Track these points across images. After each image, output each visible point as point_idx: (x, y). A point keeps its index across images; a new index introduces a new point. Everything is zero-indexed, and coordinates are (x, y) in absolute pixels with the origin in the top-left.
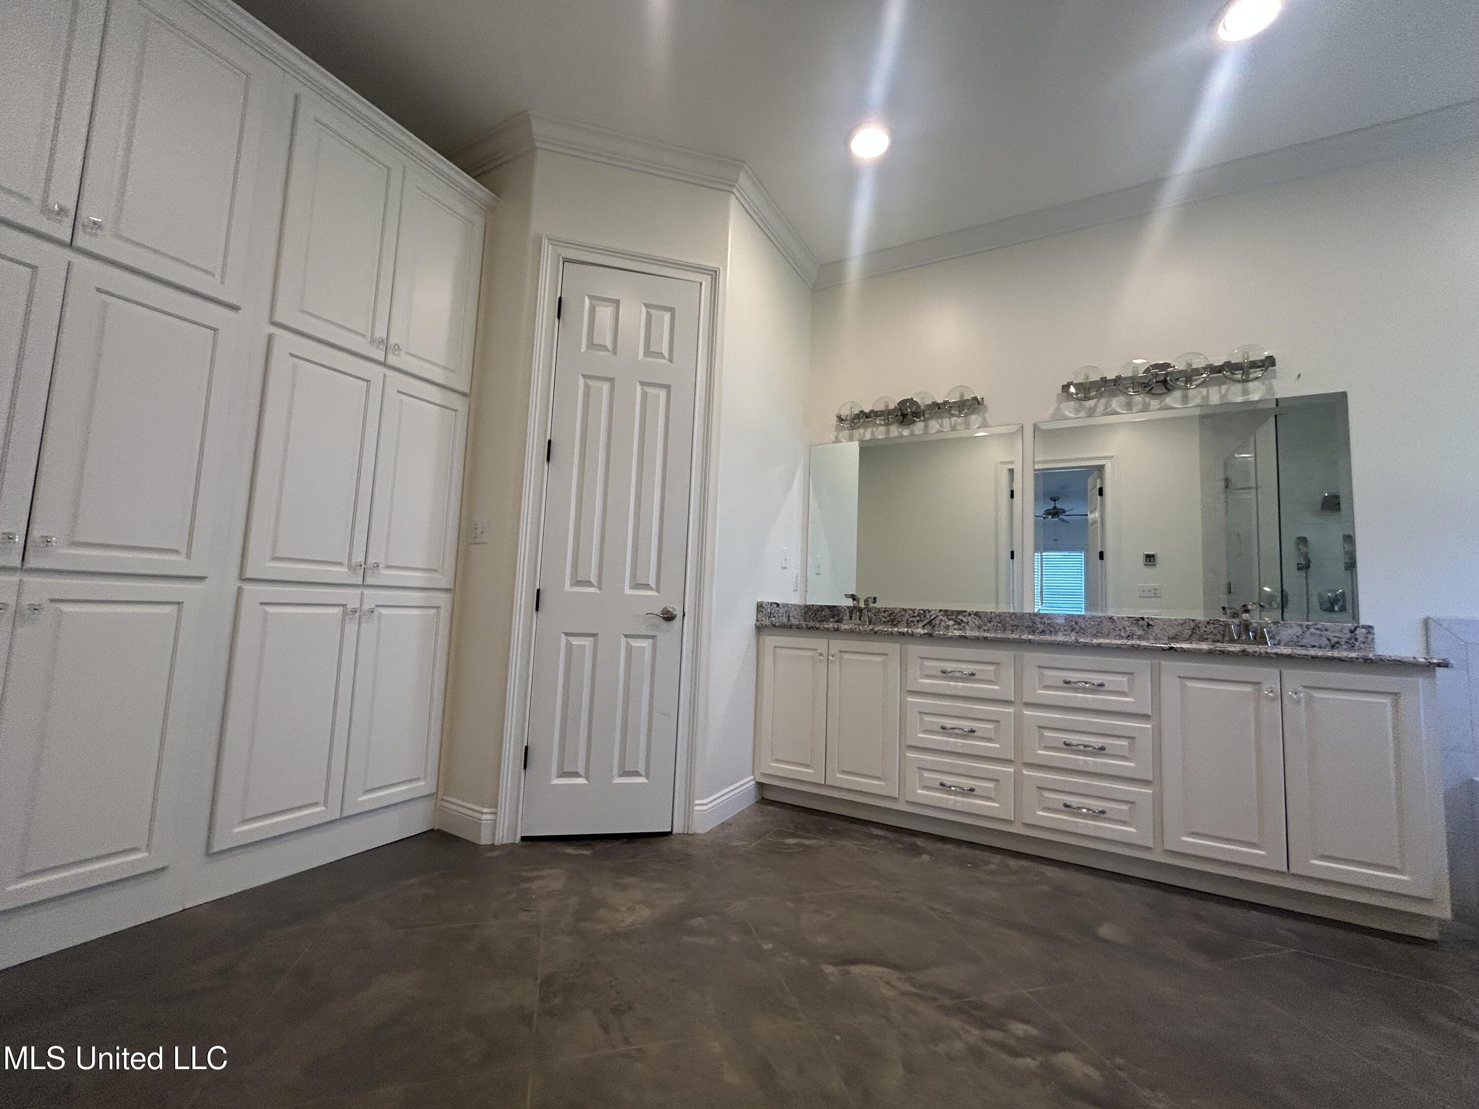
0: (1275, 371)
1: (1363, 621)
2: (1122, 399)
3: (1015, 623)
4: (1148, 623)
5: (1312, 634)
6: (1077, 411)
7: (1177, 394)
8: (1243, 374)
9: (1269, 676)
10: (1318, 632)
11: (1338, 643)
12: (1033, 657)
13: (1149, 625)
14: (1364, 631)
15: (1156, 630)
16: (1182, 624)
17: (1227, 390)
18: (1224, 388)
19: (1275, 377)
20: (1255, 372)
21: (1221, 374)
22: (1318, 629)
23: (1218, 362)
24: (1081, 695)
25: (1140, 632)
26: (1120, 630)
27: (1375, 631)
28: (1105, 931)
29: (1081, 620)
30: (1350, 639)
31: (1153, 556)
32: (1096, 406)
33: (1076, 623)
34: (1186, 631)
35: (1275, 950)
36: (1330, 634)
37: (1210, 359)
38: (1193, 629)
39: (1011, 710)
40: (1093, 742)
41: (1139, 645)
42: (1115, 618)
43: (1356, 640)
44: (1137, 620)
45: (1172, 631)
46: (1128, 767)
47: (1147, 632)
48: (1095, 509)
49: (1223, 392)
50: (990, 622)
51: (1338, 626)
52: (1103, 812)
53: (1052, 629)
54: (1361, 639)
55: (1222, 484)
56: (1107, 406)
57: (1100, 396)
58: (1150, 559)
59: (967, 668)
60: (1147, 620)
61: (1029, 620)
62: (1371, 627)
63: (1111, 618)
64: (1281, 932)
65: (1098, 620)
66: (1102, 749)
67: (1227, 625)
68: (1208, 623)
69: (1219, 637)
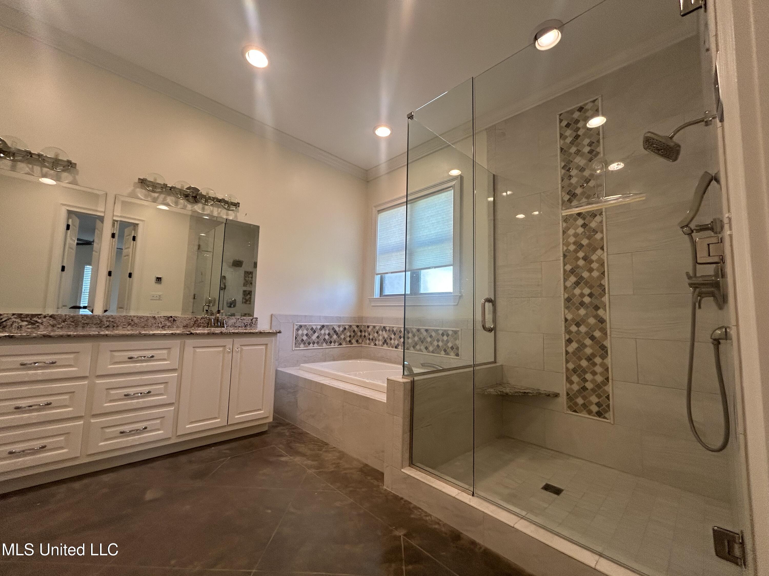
0: (238, 209)
1: (255, 316)
2: (173, 198)
3: (86, 322)
4: (174, 319)
5: (239, 322)
6: (146, 196)
7: (200, 205)
8: (228, 206)
9: (228, 342)
10: (241, 321)
11: (247, 325)
12: (105, 345)
13: (174, 320)
14: (255, 320)
15: (178, 323)
16: (190, 319)
17: (221, 211)
18: (220, 209)
19: (238, 212)
20: (233, 207)
21: (220, 203)
22: (241, 320)
23: (220, 198)
24: (139, 364)
25: (169, 324)
26: (159, 323)
27: (258, 320)
28: (149, 496)
29: (135, 318)
30: (250, 323)
31: (160, 278)
32: (158, 197)
33: (132, 320)
34: (192, 323)
35: (224, 461)
36: (245, 321)
37: (217, 194)
38: (195, 321)
39: (86, 382)
40: (143, 390)
41: (176, 333)
42: (157, 317)
43: (252, 323)
44: (169, 318)
45: (185, 323)
46: (163, 399)
47: (173, 324)
48: (129, 248)
49: (219, 211)
50: (64, 322)
51: (247, 319)
52: (146, 428)
53: (115, 325)
54: (254, 323)
55: (196, 247)
56: (165, 199)
57: (160, 193)
58: (159, 280)
59: (48, 359)
60: (173, 318)
61: (98, 319)
62: (257, 318)
63: (154, 317)
64: (225, 451)
65: (146, 318)
66: (149, 392)
67: (210, 320)
68: (202, 318)
69: (206, 325)
